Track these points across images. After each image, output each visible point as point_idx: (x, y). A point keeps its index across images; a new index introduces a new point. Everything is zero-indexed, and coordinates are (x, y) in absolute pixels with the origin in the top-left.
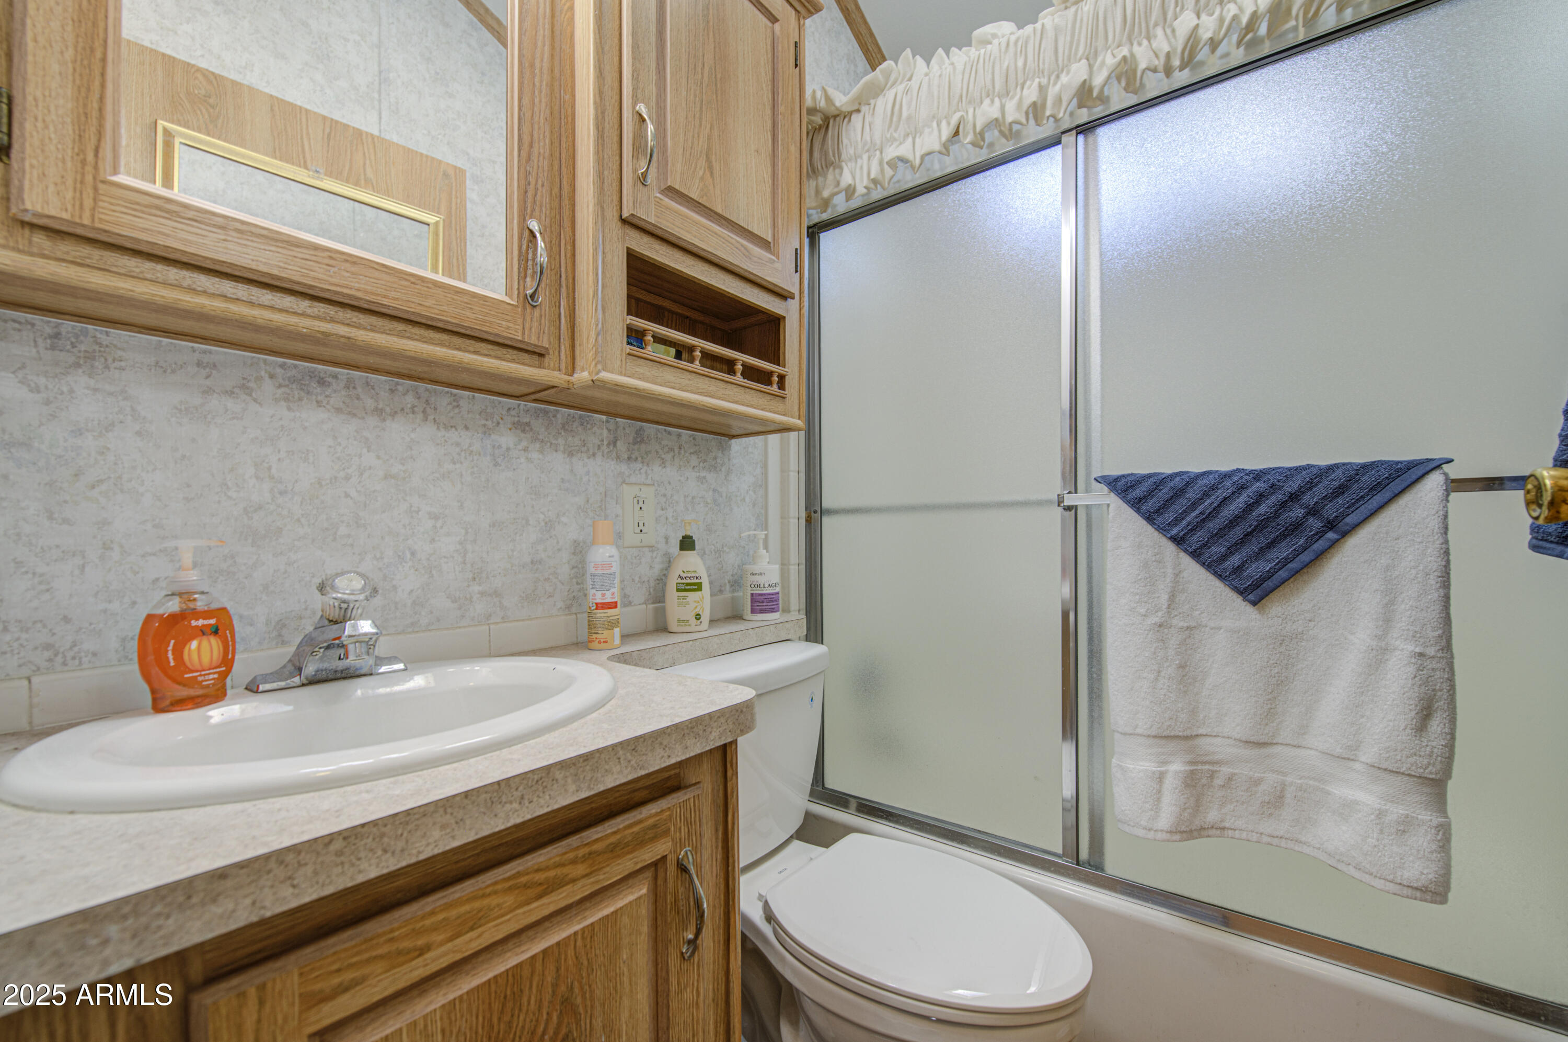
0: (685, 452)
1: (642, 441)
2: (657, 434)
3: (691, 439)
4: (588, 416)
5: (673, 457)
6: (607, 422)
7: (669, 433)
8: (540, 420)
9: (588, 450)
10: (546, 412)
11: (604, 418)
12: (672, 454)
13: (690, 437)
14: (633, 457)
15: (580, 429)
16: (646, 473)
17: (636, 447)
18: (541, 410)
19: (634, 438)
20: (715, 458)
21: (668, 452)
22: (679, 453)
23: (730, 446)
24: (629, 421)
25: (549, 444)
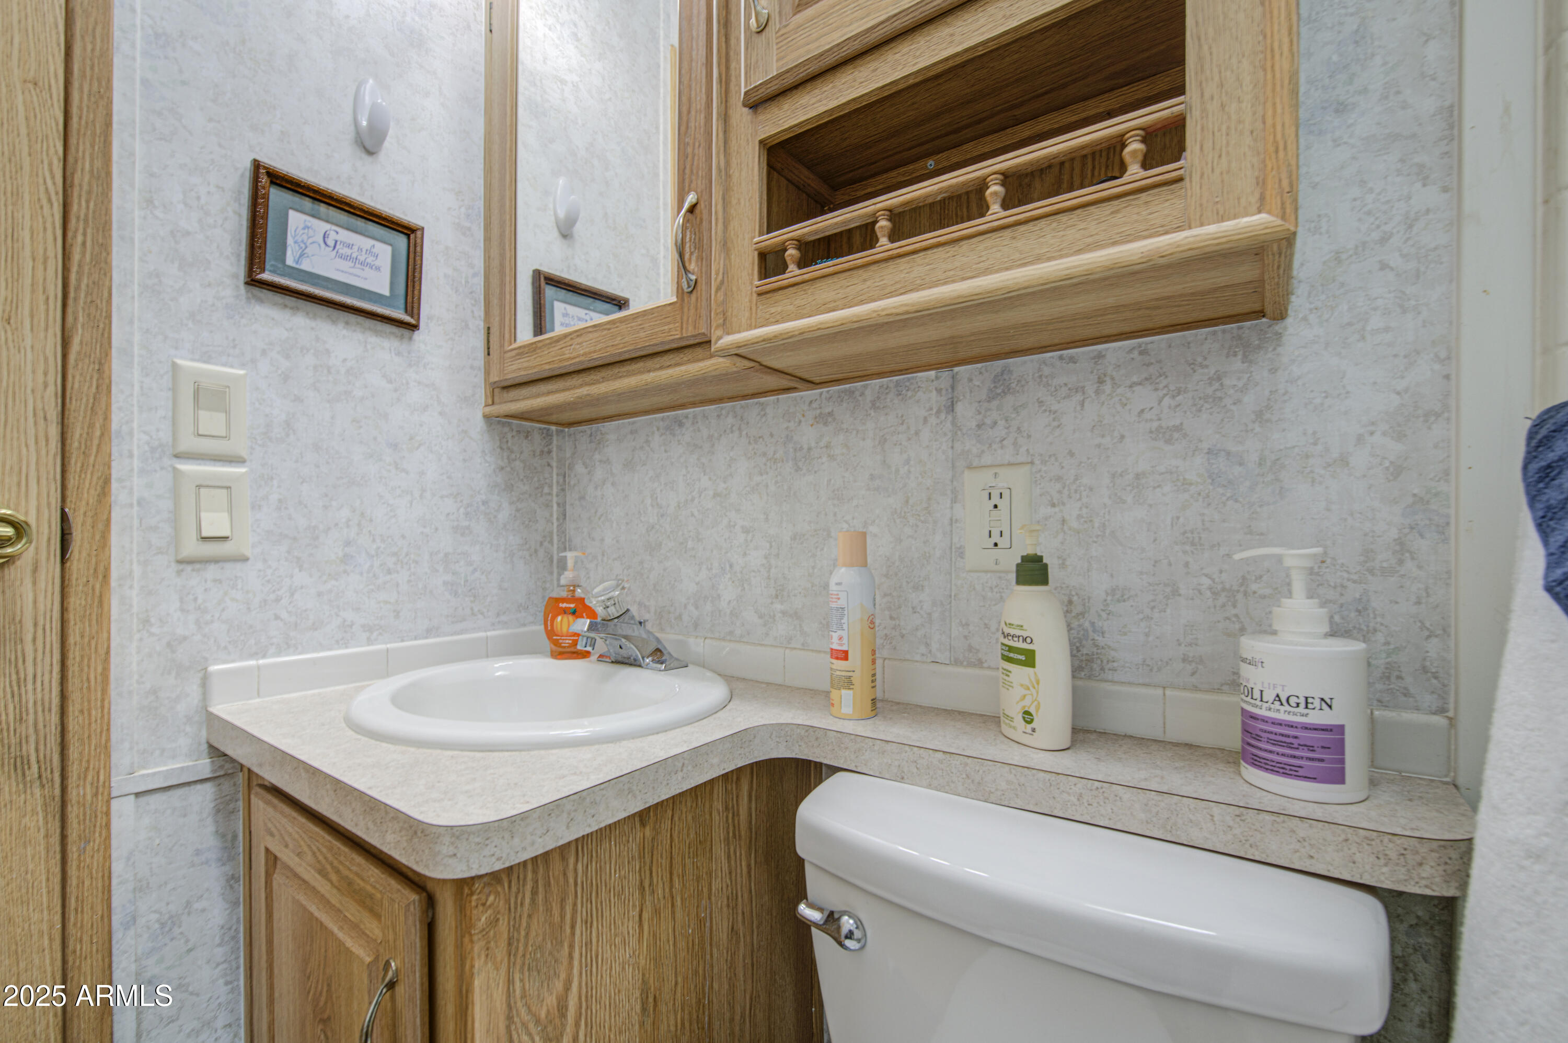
0: (1115, 385)
1: (1007, 390)
2: (1040, 370)
3: (1135, 354)
4: (909, 379)
5: (1082, 404)
6: (937, 378)
7: (1072, 360)
8: (845, 405)
9: (908, 428)
10: (851, 392)
11: (932, 373)
12: (1079, 397)
13: (1131, 350)
14: (988, 421)
15: (896, 401)
16: (1015, 444)
17: (995, 403)
18: (845, 391)
19: (990, 390)
20: (1218, 377)
21: (1068, 396)
22: (1097, 392)
23: (1279, 335)
24: (979, 365)
25: (855, 432)
